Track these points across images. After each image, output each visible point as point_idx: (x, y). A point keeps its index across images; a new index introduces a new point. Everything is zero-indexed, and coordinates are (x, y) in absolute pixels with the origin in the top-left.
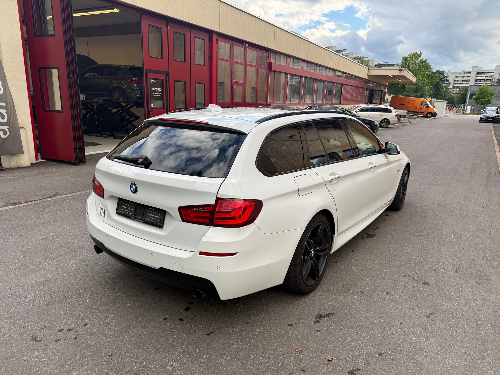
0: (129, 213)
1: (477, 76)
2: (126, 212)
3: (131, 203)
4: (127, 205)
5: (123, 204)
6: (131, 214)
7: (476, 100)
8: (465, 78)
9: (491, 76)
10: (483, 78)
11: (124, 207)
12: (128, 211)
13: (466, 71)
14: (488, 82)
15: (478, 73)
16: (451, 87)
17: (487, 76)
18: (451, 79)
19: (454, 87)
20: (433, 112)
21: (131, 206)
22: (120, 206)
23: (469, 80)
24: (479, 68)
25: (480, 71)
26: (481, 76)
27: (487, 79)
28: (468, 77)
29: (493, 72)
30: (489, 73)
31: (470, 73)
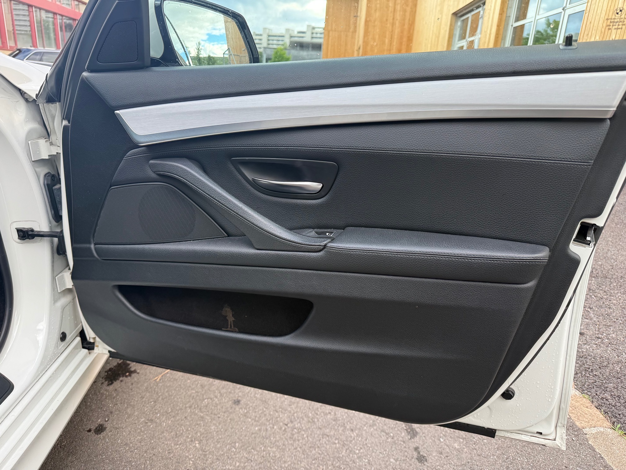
1: (269, 40)
9: (282, 41)
10: (275, 42)
14: (279, 47)
15: (269, 36)
24: (269, 30)
25: (270, 34)
26: (273, 40)
27: (278, 43)
28: (260, 40)
29: (283, 36)
30: (279, 36)
31: (261, 35)
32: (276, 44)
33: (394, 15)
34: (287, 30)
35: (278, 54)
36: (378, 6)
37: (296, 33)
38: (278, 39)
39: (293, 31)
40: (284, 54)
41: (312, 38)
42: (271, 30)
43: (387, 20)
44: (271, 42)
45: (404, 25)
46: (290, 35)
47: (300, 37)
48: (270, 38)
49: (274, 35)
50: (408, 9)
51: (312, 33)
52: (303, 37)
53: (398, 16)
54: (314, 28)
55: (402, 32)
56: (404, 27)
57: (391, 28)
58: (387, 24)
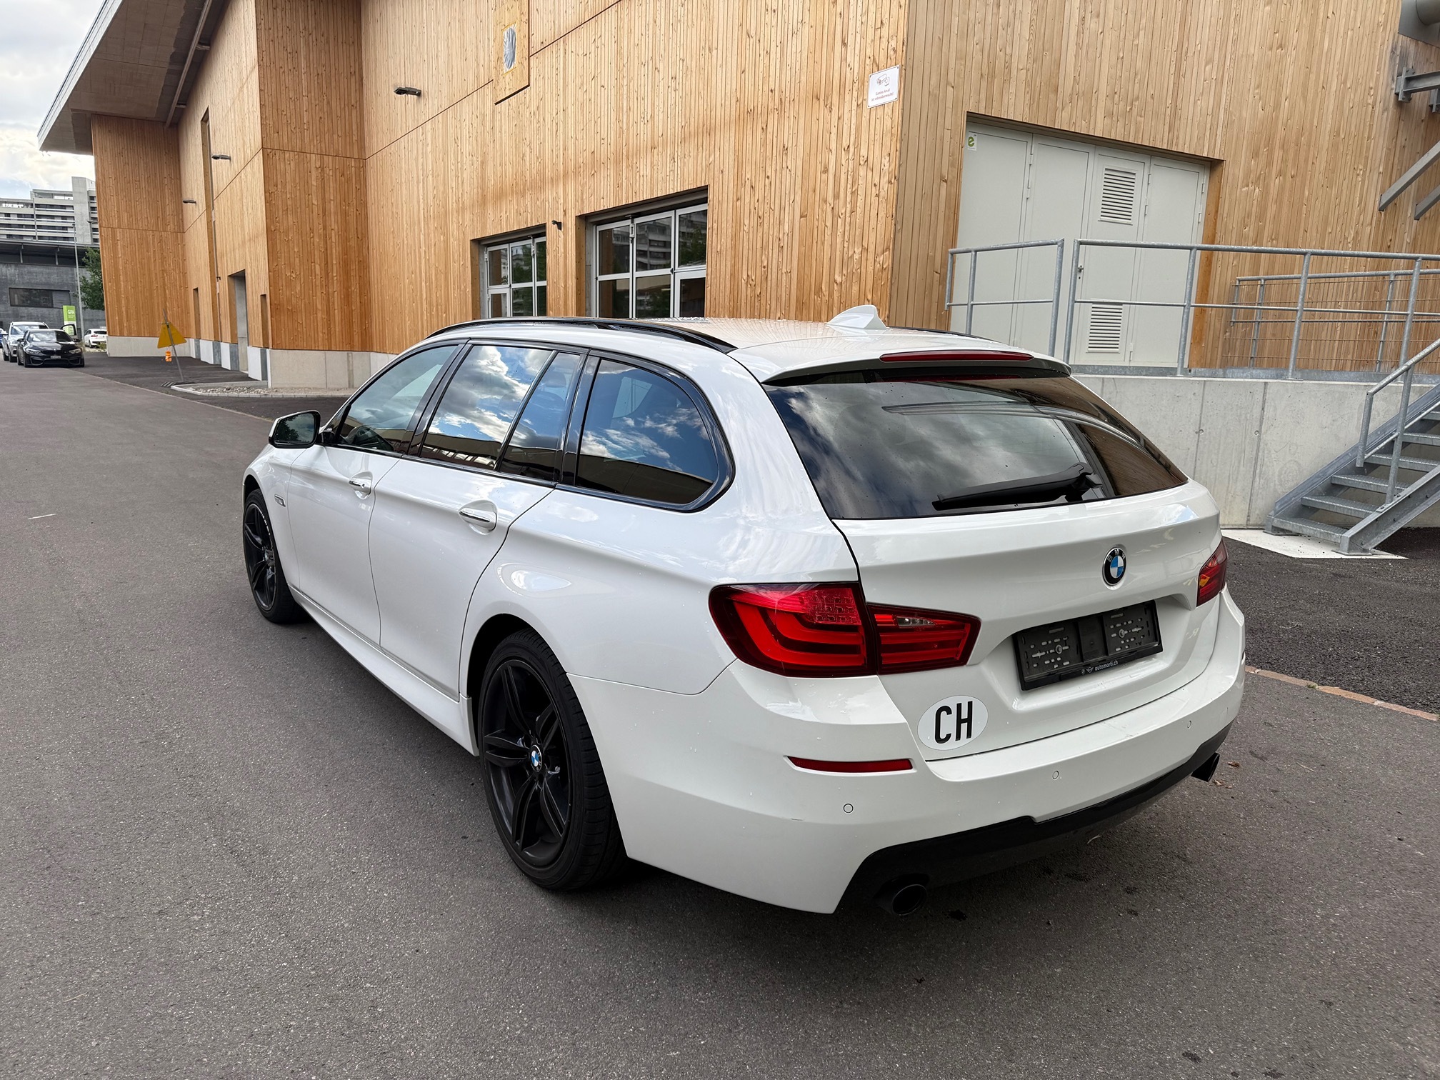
0: (1060, 664)
2: (1052, 665)
3: (1054, 631)
4: (1044, 644)
5: (1032, 647)
6: (1068, 663)
11: (1039, 655)
12: (1056, 660)
21: (1058, 640)
22: (1023, 660)
33: (325, 222)
36: (289, 202)
43: (312, 230)
45: (347, 239)
50: (352, 210)
53: (334, 224)
55: (346, 252)
56: (348, 244)
57: (322, 245)
58: (313, 237)
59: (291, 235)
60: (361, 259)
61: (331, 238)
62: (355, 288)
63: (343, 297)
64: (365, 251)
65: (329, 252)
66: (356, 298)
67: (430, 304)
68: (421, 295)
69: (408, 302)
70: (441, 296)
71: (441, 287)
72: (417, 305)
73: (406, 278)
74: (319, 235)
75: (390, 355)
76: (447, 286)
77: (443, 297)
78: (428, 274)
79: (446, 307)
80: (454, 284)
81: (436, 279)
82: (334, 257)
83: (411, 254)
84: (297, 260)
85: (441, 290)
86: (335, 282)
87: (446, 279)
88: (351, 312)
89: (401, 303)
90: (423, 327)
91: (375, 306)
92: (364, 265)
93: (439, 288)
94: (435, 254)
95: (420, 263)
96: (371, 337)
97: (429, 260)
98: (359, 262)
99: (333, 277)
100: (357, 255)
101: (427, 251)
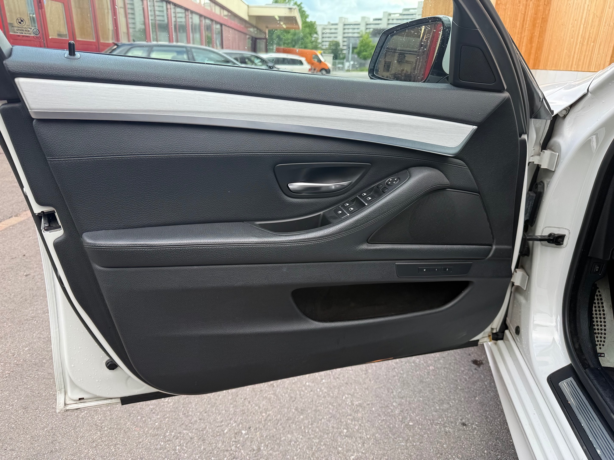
1: (344, 29)
7: (359, 54)
8: (333, 31)
9: (358, 29)
10: (351, 31)
13: (332, 22)
14: (356, 35)
15: (345, 25)
16: (320, 41)
17: (354, 29)
18: (319, 30)
19: (323, 41)
20: (326, 68)
23: (336, 33)
24: (345, 18)
25: (346, 23)
26: (348, 29)
27: (354, 32)
28: (336, 29)
29: (359, 24)
30: (355, 24)
31: (336, 24)
32: (351, 33)
34: (363, 18)
35: (364, 42)
37: (371, 21)
38: (354, 28)
39: (369, 18)
40: (370, 42)
41: (388, 24)
42: (347, 19)
44: (346, 31)
46: (366, 22)
47: (376, 24)
48: (346, 27)
49: (350, 23)
51: (389, 20)
52: (378, 24)
54: (390, 14)
55: (536, 13)
56: (538, 8)
57: (523, 10)
58: (519, 6)
59: (508, 6)
60: (544, 17)
61: (529, 5)
62: (537, 34)
63: (528, 38)
64: (547, 12)
65: (526, 14)
66: (536, 40)
67: (583, 38)
68: (579, 33)
69: (568, 38)
70: (593, 32)
71: (595, 26)
72: (574, 41)
73: (571, 23)
74: (523, 4)
75: (549, 71)
76: (599, 25)
77: (594, 34)
78: (587, 19)
79: (595, 38)
80: (605, 23)
81: (592, 21)
82: (529, 16)
83: (577, 9)
84: (508, 19)
85: (594, 29)
86: (526, 30)
87: (600, 21)
88: (531, 47)
89: (563, 40)
90: (575, 52)
91: (546, 43)
92: (545, 20)
93: (592, 27)
94: (595, 6)
95: (583, 13)
96: (539, 61)
97: (589, 10)
98: (543, 18)
99: (526, 28)
100: (542, 14)
101: (590, 5)
